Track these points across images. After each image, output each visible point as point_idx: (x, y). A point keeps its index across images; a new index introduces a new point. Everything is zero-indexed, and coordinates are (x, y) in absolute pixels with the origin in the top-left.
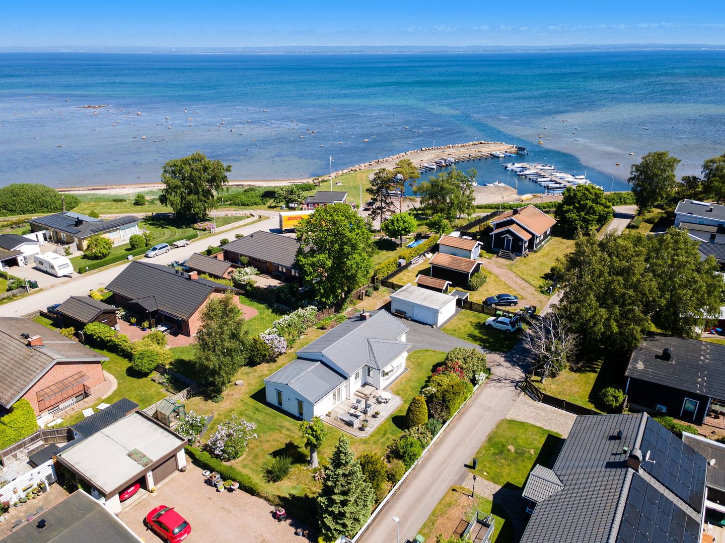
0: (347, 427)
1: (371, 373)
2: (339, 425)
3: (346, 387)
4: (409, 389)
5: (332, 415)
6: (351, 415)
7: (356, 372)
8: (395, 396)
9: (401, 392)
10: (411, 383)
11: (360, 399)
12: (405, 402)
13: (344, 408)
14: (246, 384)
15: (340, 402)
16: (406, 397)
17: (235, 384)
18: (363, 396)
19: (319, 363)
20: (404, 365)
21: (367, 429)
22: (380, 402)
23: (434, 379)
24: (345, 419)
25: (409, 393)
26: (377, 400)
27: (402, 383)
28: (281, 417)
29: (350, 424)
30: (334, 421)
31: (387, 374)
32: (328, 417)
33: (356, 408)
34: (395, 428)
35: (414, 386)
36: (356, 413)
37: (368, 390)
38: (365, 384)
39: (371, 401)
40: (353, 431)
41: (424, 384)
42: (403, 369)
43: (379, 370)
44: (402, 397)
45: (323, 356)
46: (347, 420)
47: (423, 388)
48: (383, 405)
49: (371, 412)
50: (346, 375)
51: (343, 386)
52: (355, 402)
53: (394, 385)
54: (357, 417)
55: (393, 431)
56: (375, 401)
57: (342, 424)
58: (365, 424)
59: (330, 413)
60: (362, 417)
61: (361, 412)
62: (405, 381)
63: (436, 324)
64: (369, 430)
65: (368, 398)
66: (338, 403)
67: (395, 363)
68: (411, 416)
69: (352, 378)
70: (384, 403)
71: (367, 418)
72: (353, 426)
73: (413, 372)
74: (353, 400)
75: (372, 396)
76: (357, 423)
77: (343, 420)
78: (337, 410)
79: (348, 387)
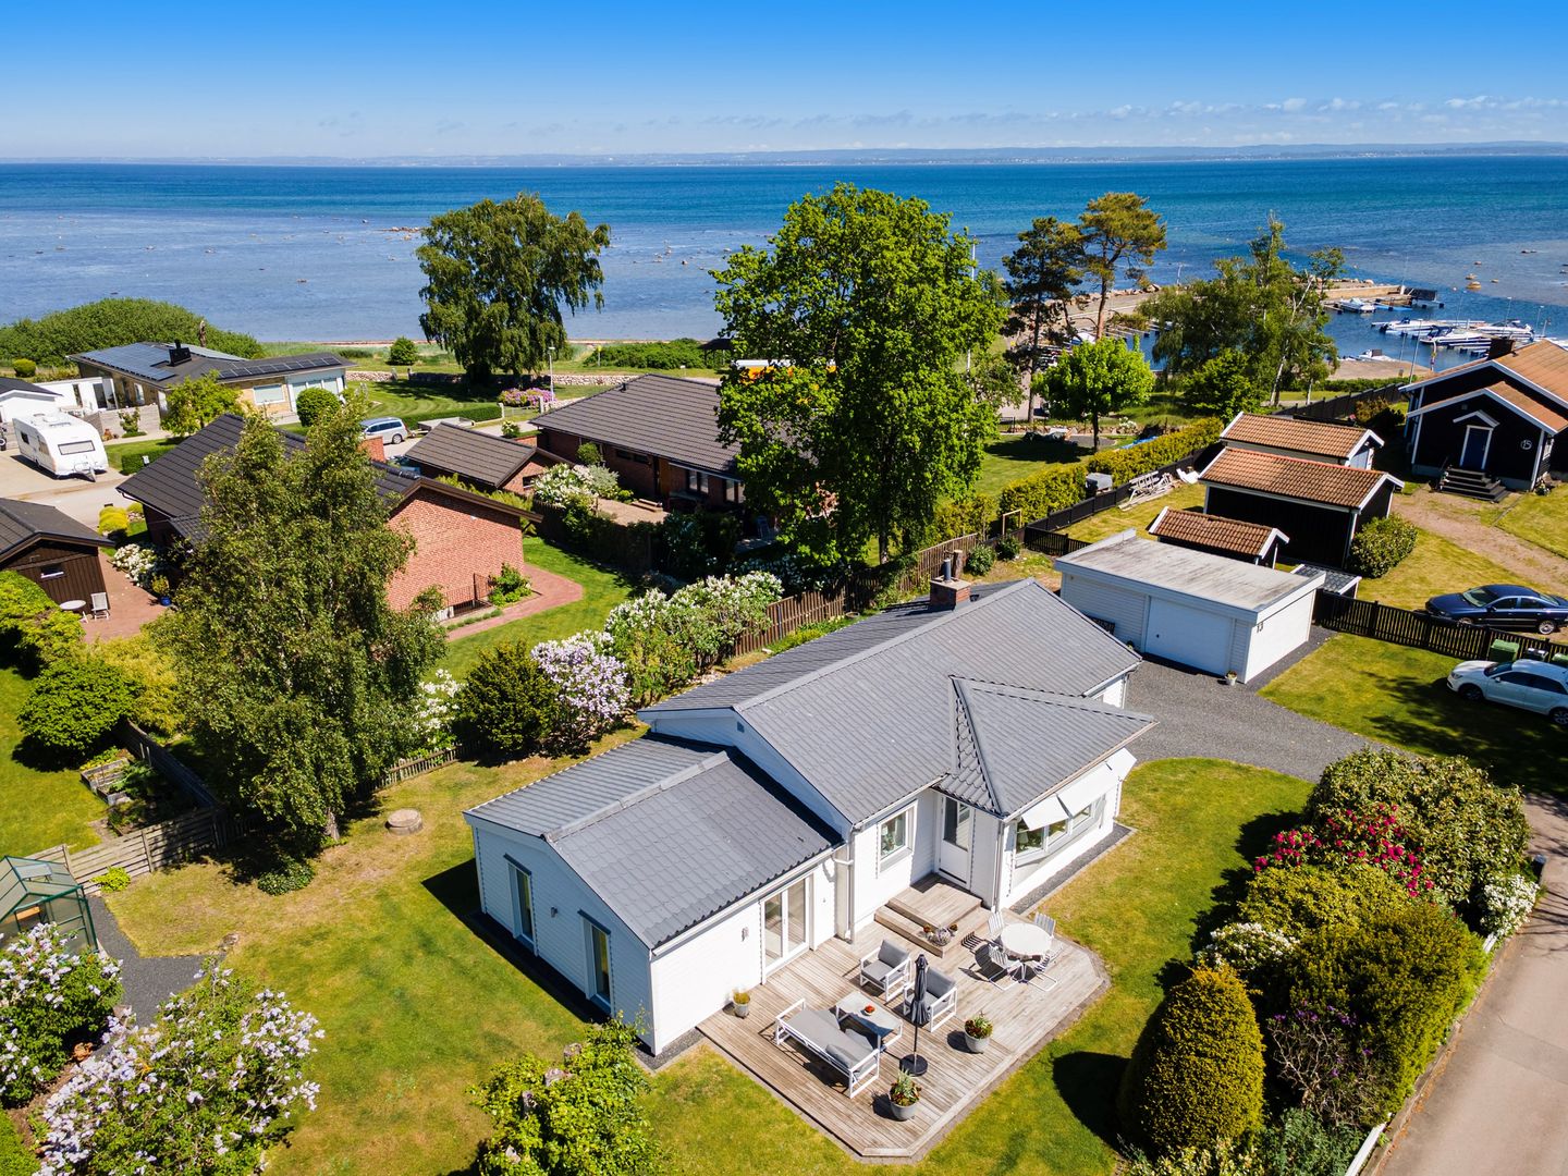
0: (815, 1087)
1: (963, 830)
2: (781, 1072)
3: (835, 879)
4: (1141, 922)
5: (752, 1007)
6: (847, 1023)
7: (888, 811)
8: (1070, 949)
9: (1097, 932)
10: (1146, 893)
11: (901, 944)
12: (1119, 980)
13: (819, 983)
14: (429, 828)
15: (804, 946)
16: (1123, 959)
17: (388, 825)
18: (916, 930)
19: (723, 756)
20: (1112, 809)
21: (918, 1112)
22: (993, 972)
23: (1272, 884)
24: (808, 1042)
25: (1138, 939)
26: (982, 956)
27: (1100, 889)
28: (515, 991)
29: (830, 1073)
30: (759, 1043)
31: (1035, 838)
32: (730, 1020)
33: (873, 988)
34: (1067, 1124)
35: (1161, 908)
36: (872, 1018)
37: (940, 906)
38: (928, 880)
39: (953, 962)
40: (844, 1114)
41: (1208, 905)
42: (1108, 829)
43: (999, 814)
44: (1105, 956)
45: (741, 728)
46: (819, 1048)
47: (1208, 922)
48: (1009, 985)
49: (945, 1016)
50: (835, 822)
51: (818, 872)
52: (872, 955)
53: (1065, 895)
54: (873, 1035)
55: (1060, 1142)
56: (970, 960)
57: (794, 1067)
58: (909, 1080)
59: (743, 999)
60: (899, 1037)
61: (898, 1011)
62: (1118, 882)
63: (1239, 671)
64: (931, 1119)
65: (941, 942)
66: (791, 952)
67: (1078, 793)
68: (1167, 1073)
69: (867, 842)
70: (1017, 975)
71: (926, 1050)
72: (845, 1082)
73: (1155, 845)
74: (868, 943)
75: (960, 935)
76: (868, 1072)
77: (800, 1047)
78: (782, 987)
79: (844, 882)
